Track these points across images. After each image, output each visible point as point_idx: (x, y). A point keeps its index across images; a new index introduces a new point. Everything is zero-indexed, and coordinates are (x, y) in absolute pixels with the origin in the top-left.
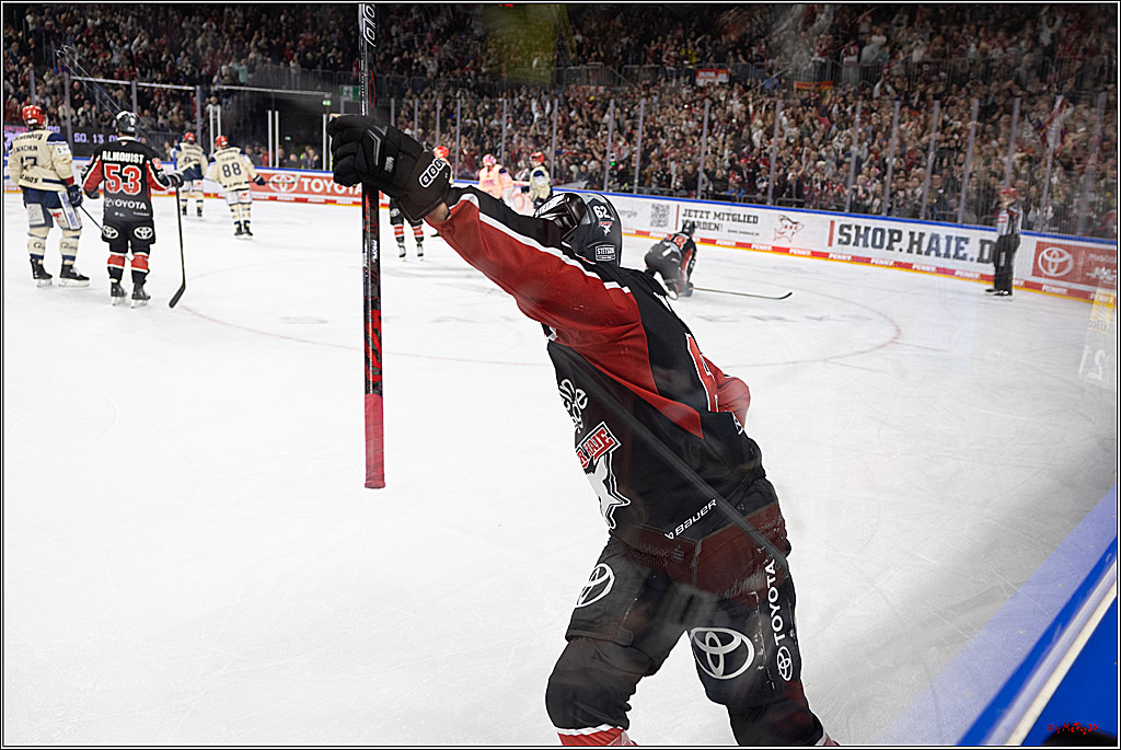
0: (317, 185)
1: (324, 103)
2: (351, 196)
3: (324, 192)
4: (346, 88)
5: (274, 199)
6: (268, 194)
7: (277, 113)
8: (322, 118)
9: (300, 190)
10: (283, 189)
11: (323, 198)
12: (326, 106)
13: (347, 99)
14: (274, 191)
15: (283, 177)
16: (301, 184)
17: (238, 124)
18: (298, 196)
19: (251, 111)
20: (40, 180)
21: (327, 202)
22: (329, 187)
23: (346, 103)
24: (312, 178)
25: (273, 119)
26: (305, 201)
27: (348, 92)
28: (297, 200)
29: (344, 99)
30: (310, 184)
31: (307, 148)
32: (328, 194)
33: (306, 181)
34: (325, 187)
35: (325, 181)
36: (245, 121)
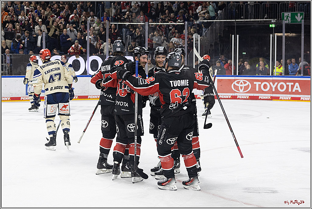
0: (265, 87)
1: (271, 26)
2: (290, 93)
3: (270, 91)
4: (286, 14)
5: (234, 98)
6: (230, 95)
7: (238, 36)
8: (270, 36)
9: (253, 90)
10: (241, 91)
11: (269, 96)
12: (272, 28)
13: (287, 22)
14: (235, 92)
15: (241, 81)
16: (254, 86)
17: (211, 45)
18: (252, 95)
19: (220, 36)
20: (64, 87)
21: (272, 98)
22: (274, 87)
23: (287, 25)
24: (262, 81)
25: (235, 40)
26: (256, 98)
27: (288, 17)
28: (252, 98)
29: (284, 22)
30: (260, 85)
32: (273, 93)
33: (257, 84)
34: (271, 87)
35: (271, 83)
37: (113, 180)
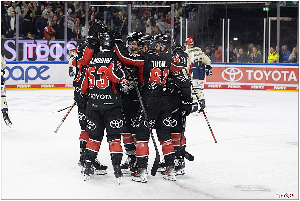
0: (258, 75)
1: (264, 9)
2: (285, 83)
3: (264, 80)
5: (225, 87)
6: (220, 84)
7: (229, 20)
8: (263, 21)
9: (245, 79)
10: (232, 80)
11: (262, 85)
12: (266, 11)
15: (233, 69)
16: (246, 75)
17: (200, 30)
18: (244, 84)
19: (210, 20)
21: (266, 88)
22: (267, 76)
23: (282, 8)
24: (255, 69)
25: (226, 24)
26: (249, 88)
28: (243, 88)
29: (279, 5)
30: (252, 74)
31: (251, 45)
32: (267, 82)
33: (250, 72)
34: (264, 76)
35: (265, 72)
36: (205, 28)
37: (85, 180)
